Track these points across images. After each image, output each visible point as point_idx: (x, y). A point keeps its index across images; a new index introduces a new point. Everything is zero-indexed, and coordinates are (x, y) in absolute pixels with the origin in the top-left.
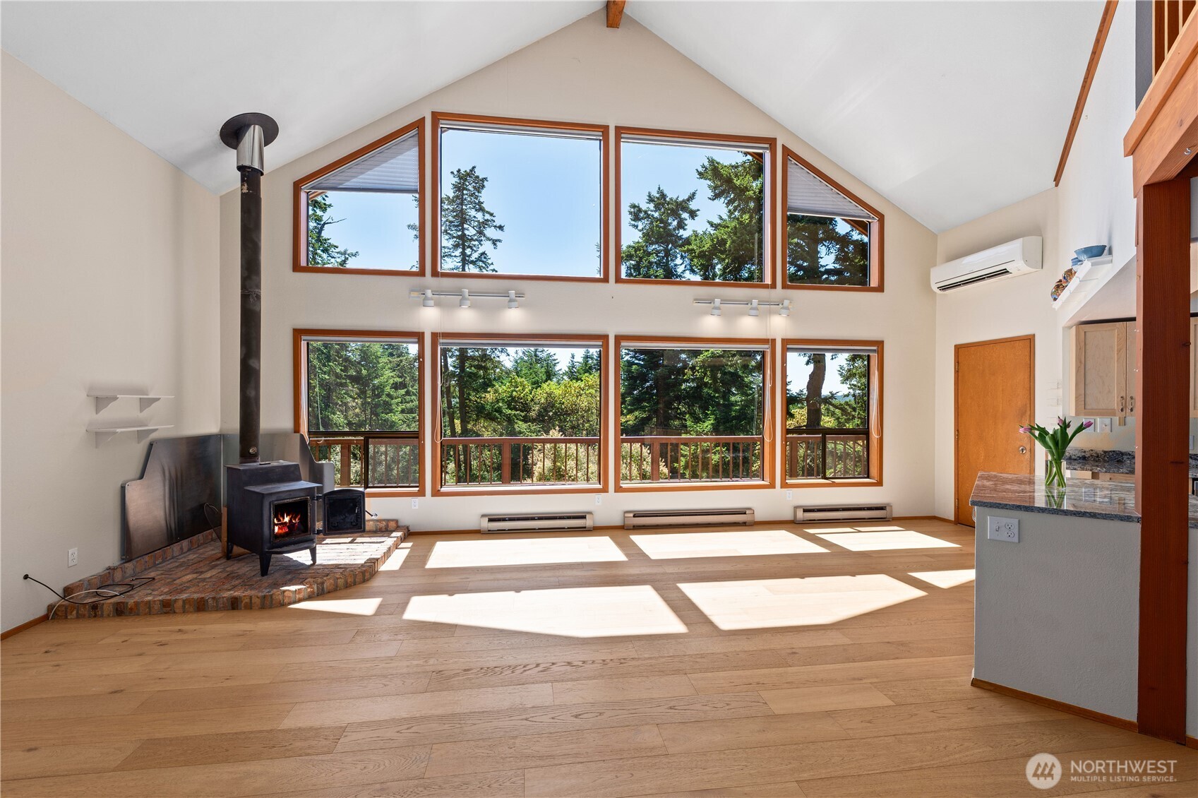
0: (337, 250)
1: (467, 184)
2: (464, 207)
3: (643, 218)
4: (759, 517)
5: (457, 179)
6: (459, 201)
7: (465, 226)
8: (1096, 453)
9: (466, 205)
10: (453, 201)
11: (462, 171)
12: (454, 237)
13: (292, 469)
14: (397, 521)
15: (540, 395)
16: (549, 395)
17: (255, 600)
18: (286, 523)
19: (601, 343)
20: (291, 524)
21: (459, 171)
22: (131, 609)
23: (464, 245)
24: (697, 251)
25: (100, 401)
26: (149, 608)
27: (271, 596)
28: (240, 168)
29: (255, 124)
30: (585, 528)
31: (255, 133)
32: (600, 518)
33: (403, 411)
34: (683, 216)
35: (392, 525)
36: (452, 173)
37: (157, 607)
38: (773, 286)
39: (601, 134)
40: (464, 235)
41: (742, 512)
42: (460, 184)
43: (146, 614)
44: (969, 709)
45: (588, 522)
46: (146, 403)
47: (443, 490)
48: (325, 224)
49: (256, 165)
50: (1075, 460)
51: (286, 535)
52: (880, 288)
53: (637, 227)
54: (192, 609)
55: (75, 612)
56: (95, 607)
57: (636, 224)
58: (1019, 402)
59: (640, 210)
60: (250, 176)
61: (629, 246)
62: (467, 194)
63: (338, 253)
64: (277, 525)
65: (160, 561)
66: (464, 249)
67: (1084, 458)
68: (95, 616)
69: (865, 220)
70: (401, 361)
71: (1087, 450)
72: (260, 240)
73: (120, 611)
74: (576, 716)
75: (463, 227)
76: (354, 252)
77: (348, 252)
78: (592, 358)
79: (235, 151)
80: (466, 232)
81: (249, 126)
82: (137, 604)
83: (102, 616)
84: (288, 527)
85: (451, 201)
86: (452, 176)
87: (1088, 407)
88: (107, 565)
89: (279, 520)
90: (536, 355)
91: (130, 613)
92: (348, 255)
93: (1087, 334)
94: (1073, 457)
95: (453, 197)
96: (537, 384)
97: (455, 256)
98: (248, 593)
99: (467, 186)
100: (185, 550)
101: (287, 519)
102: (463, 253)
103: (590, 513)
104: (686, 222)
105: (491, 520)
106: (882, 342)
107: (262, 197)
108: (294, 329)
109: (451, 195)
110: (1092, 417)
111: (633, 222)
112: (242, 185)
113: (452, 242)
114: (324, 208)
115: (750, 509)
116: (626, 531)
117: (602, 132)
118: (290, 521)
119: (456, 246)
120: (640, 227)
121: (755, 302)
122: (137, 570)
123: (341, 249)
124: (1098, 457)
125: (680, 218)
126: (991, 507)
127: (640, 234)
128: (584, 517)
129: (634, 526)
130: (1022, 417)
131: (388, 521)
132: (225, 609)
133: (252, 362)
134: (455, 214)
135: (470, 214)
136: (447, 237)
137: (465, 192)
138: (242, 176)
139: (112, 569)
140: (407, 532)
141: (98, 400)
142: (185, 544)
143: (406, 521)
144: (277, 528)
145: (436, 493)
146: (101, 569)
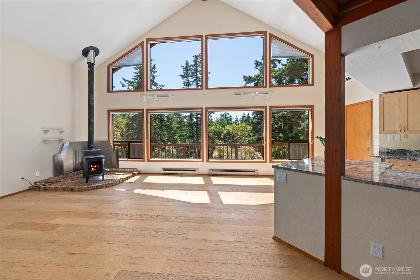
0: (159, 85)
1: (198, 59)
2: (197, 67)
3: (260, 65)
4: (260, 173)
5: (195, 59)
6: (195, 66)
7: (198, 74)
8: (394, 150)
9: (198, 67)
10: (194, 66)
11: (196, 56)
12: (194, 78)
13: (100, 152)
14: (136, 169)
15: (225, 131)
16: (228, 130)
17: (77, 189)
18: (95, 167)
19: (201, 111)
20: (96, 168)
21: (195, 56)
22: (48, 189)
23: (197, 80)
24: (274, 76)
25: (46, 132)
26: (52, 189)
27: (81, 188)
28: (88, 63)
29: (91, 50)
30: (195, 174)
31: (92, 52)
32: (201, 171)
33: (179, 136)
34: (276, 63)
35: (135, 170)
36: (193, 56)
37: (53, 189)
38: (266, 86)
39: (200, 38)
40: (197, 77)
41: (253, 171)
42: (196, 60)
43: (51, 191)
44: (261, 246)
45: (196, 172)
46: (61, 132)
47: (151, 160)
48: (155, 77)
49: (92, 62)
50: (384, 153)
51: (95, 171)
52: (313, 84)
53: (257, 68)
54: (62, 190)
55: (35, 189)
56: (40, 188)
57: (257, 67)
58: (368, 129)
59: (259, 62)
60: (91, 65)
61: (255, 76)
62: (198, 63)
63: (159, 86)
64: (93, 168)
65: (67, 177)
66: (197, 82)
67: (388, 152)
68: (40, 190)
69: (307, 58)
70: (178, 119)
71: (389, 149)
72: (94, 84)
73: (45, 189)
74: (124, 231)
75: (197, 74)
76: (164, 85)
77: (162, 85)
78: (246, 117)
79: (86, 58)
80: (198, 76)
81: (90, 50)
82: (49, 188)
83: (41, 190)
84: (96, 169)
85: (193, 66)
86: (193, 57)
87: (385, 130)
88: (49, 177)
89: (93, 166)
90: (226, 117)
91: (48, 190)
92: (162, 86)
93: (384, 98)
94: (383, 152)
95: (194, 64)
96: (224, 126)
97: (194, 84)
98: (77, 187)
99: (198, 60)
100: (75, 174)
101: (95, 166)
102: (197, 83)
103: (197, 169)
104: (277, 65)
105: (164, 170)
106: (313, 106)
107: (94, 71)
108: (108, 110)
109: (193, 64)
110: (392, 134)
111: (256, 67)
112: (88, 68)
113: (193, 79)
114: (154, 72)
115: (257, 170)
116: (210, 176)
117: (201, 37)
118: (96, 167)
119: (195, 81)
120: (259, 69)
121: (257, 93)
122: (58, 179)
123: (160, 85)
124: (394, 152)
125: (275, 64)
126: (278, 168)
127: (259, 71)
128: (195, 170)
129: (212, 174)
130: (369, 135)
131: (134, 169)
132: (69, 191)
133: (92, 120)
134: (194, 70)
135: (199, 70)
136: (192, 78)
137: (197, 62)
138: (89, 65)
139: (50, 178)
140: (138, 172)
141: (45, 131)
142: (75, 173)
143: (139, 169)
144: (92, 169)
145: (148, 161)
146: (46, 178)
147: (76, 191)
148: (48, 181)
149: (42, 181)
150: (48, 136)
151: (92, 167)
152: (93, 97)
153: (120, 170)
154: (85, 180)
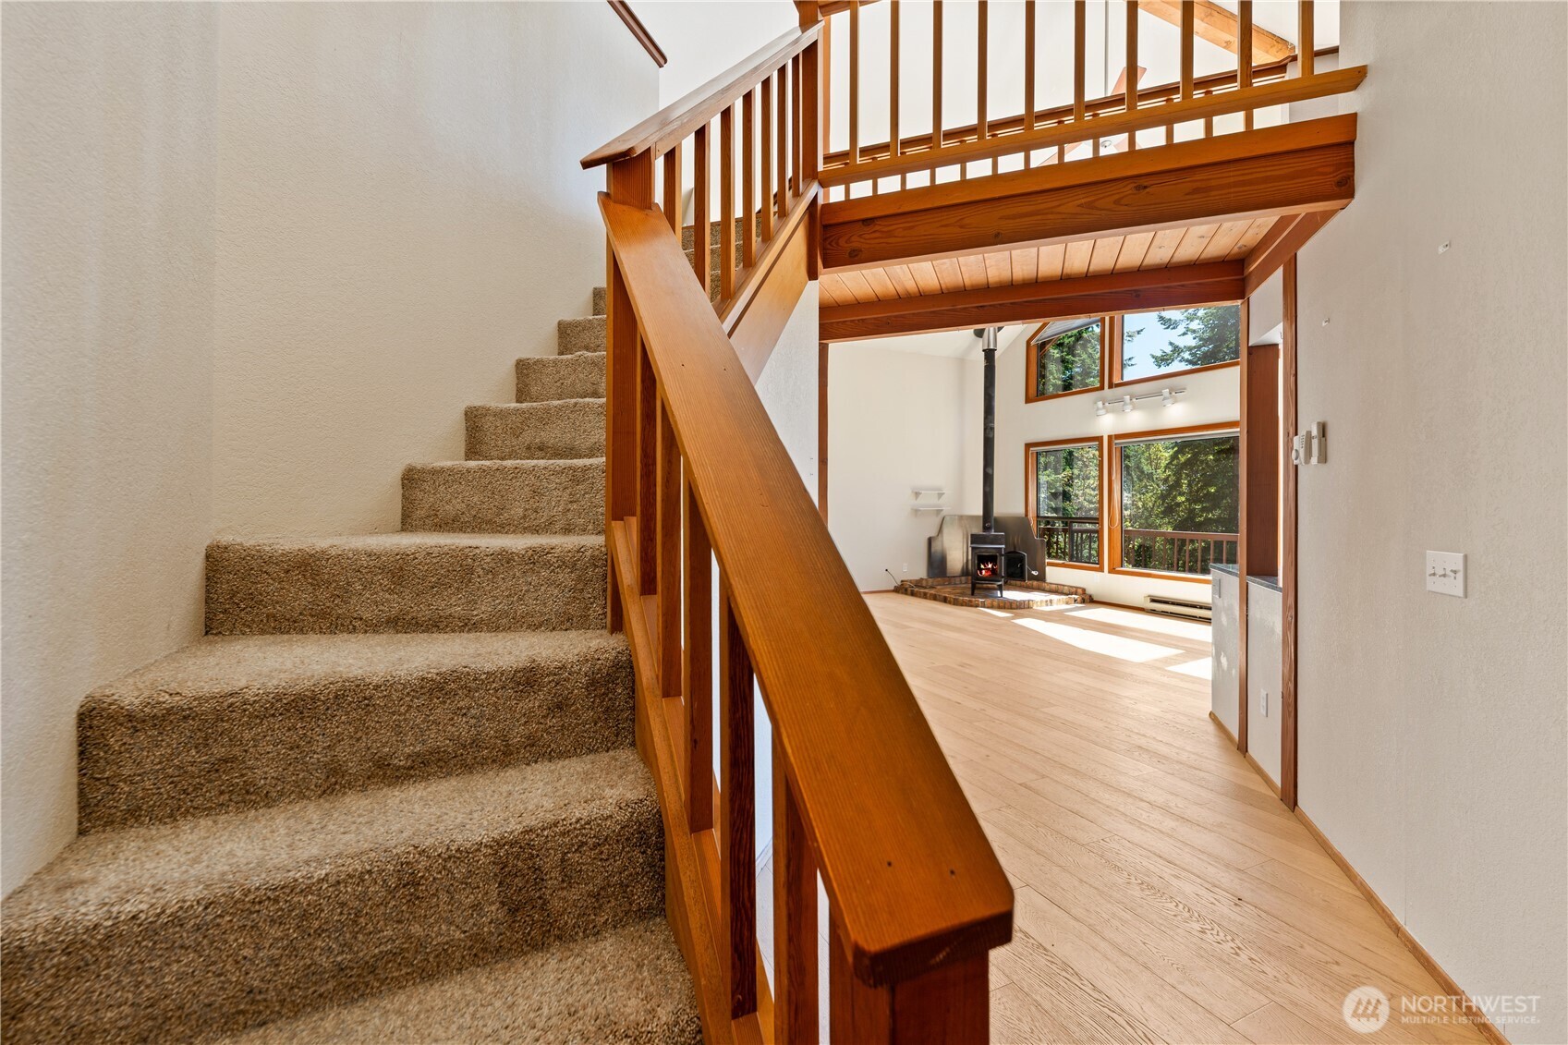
13: (999, 538)
14: (1084, 589)
17: (952, 600)
22: (915, 593)
26: (920, 594)
28: (984, 351)
35: (1080, 591)
43: (919, 597)
46: (940, 495)
47: (1120, 569)
49: (991, 346)
55: (901, 590)
56: (907, 589)
60: (989, 354)
68: (906, 593)
72: (994, 392)
73: (913, 594)
82: (919, 591)
88: (920, 577)
98: (952, 596)
100: (962, 580)
101: (990, 566)
105: (1154, 601)
107: (995, 365)
108: (1025, 444)
112: (985, 361)
122: (933, 580)
131: (1077, 588)
133: (989, 471)
138: (985, 355)
139: (922, 579)
140: (1087, 598)
141: (916, 493)
142: (963, 578)
143: (1090, 590)
144: (984, 572)
145: (1112, 571)
146: (917, 578)
147: (950, 603)
148: (918, 583)
149: (911, 581)
150: (921, 501)
151: (982, 566)
152: (993, 421)
153: (1047, 587)
154: (970, 592)
